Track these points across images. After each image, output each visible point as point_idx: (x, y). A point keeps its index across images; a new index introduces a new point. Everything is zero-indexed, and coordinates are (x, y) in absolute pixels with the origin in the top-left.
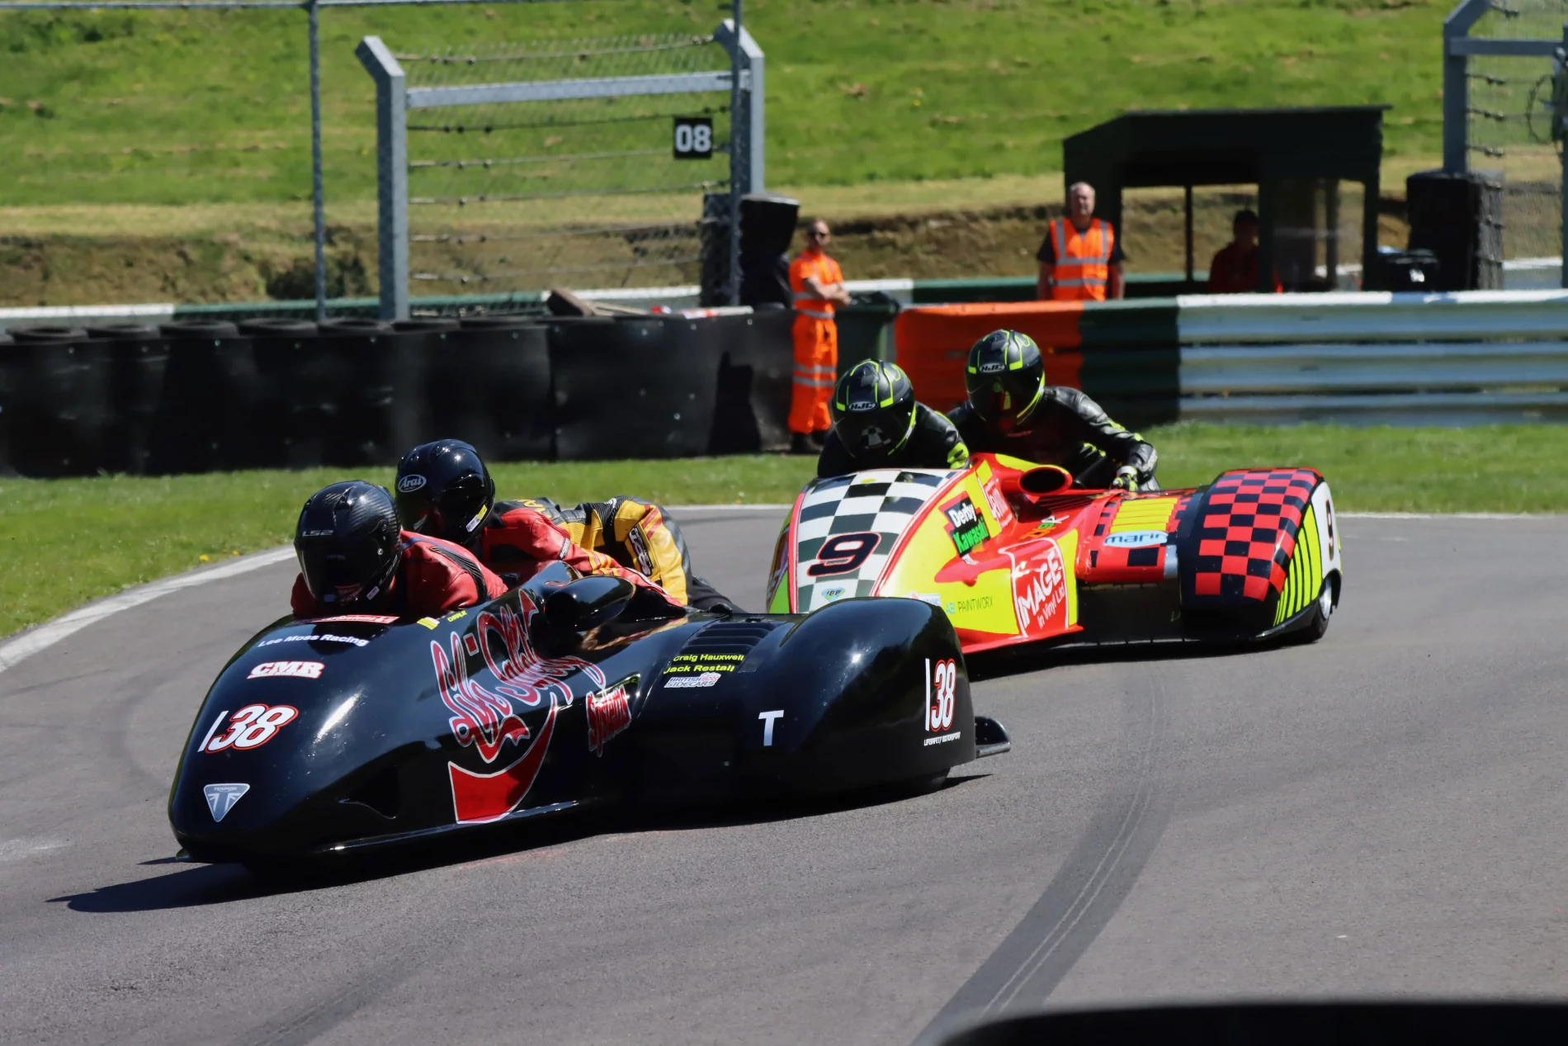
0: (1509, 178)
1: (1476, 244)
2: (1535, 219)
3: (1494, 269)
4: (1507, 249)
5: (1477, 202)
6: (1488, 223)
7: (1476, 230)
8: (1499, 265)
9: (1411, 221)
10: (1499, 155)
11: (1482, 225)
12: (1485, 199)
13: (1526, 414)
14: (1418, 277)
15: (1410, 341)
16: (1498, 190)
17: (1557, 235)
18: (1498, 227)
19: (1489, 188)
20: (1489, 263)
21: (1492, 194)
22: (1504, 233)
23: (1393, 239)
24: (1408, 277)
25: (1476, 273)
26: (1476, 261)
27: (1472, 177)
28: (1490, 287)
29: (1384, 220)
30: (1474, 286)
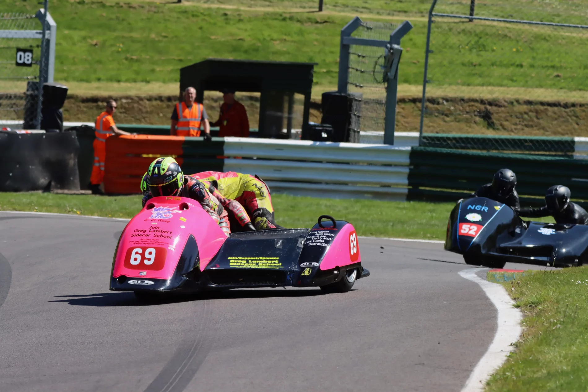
0: (364, 97)
1: (350, 123)
2: (374, 115)
3: (356, 134)
4: (362, 126)
5: (351, 106)
6: (355, 115)
7: (350, 117)
8: (359, 132)
9: (323, 112)
10: (361, 87)
11: (353, 116)
12: (354, 104)
13: (366, 195)
14: (324, 135)
15: (320, 162)
16: (360, 101)
17: (383, 121)
18: (359, 117)
19: (356, 100)
20: (354, 131)
21: (358, 102)
22: (361, 120)
23: (315, 119)
24: (321, 135)
25: (348, 135)
26: (349, 130)
27: (349, 95)
28: (354, 142)
29: (312, 111)
30: (347, 141)
